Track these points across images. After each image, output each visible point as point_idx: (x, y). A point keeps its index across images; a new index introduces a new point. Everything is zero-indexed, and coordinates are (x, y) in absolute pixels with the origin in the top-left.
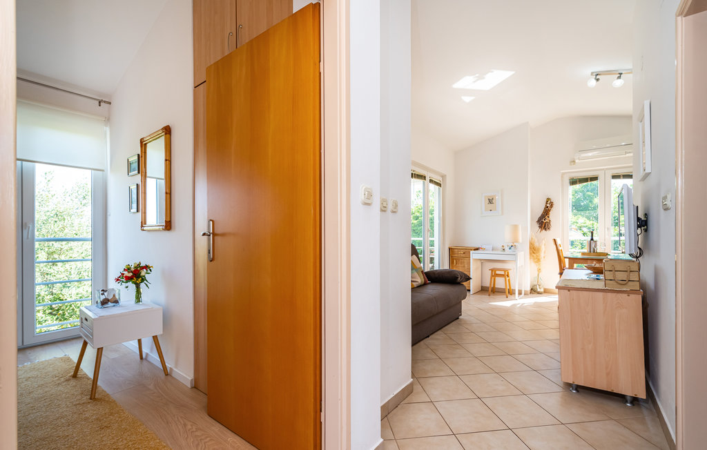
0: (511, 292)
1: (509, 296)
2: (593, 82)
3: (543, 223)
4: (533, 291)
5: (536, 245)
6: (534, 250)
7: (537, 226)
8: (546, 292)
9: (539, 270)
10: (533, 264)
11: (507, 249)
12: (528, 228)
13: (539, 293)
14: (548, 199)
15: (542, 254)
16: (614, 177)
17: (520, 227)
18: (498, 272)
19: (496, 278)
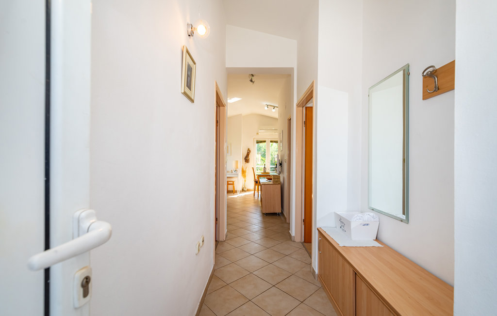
0: (236, 192)
1: (235, 194)
2: (266, 108)
3: (247, 160)
4: (243, 190)
5: (244, 169)
6: (244, 172)
7: (244, 161)
8: (248, 190)
9: (245, 181)
10: (243, 178)
11: (233, 171)
12: (241, 163)
13: (245, 191)
14: (249, 149)
15: (247, 174)
16: (271, 142)
17: (239, 161)
18: (229, 183)
19: (229, 186)
